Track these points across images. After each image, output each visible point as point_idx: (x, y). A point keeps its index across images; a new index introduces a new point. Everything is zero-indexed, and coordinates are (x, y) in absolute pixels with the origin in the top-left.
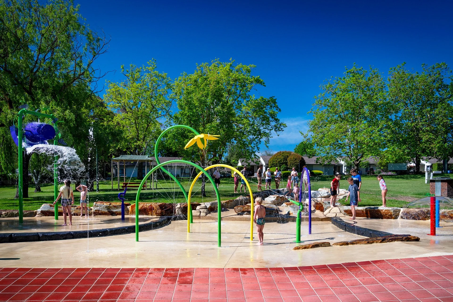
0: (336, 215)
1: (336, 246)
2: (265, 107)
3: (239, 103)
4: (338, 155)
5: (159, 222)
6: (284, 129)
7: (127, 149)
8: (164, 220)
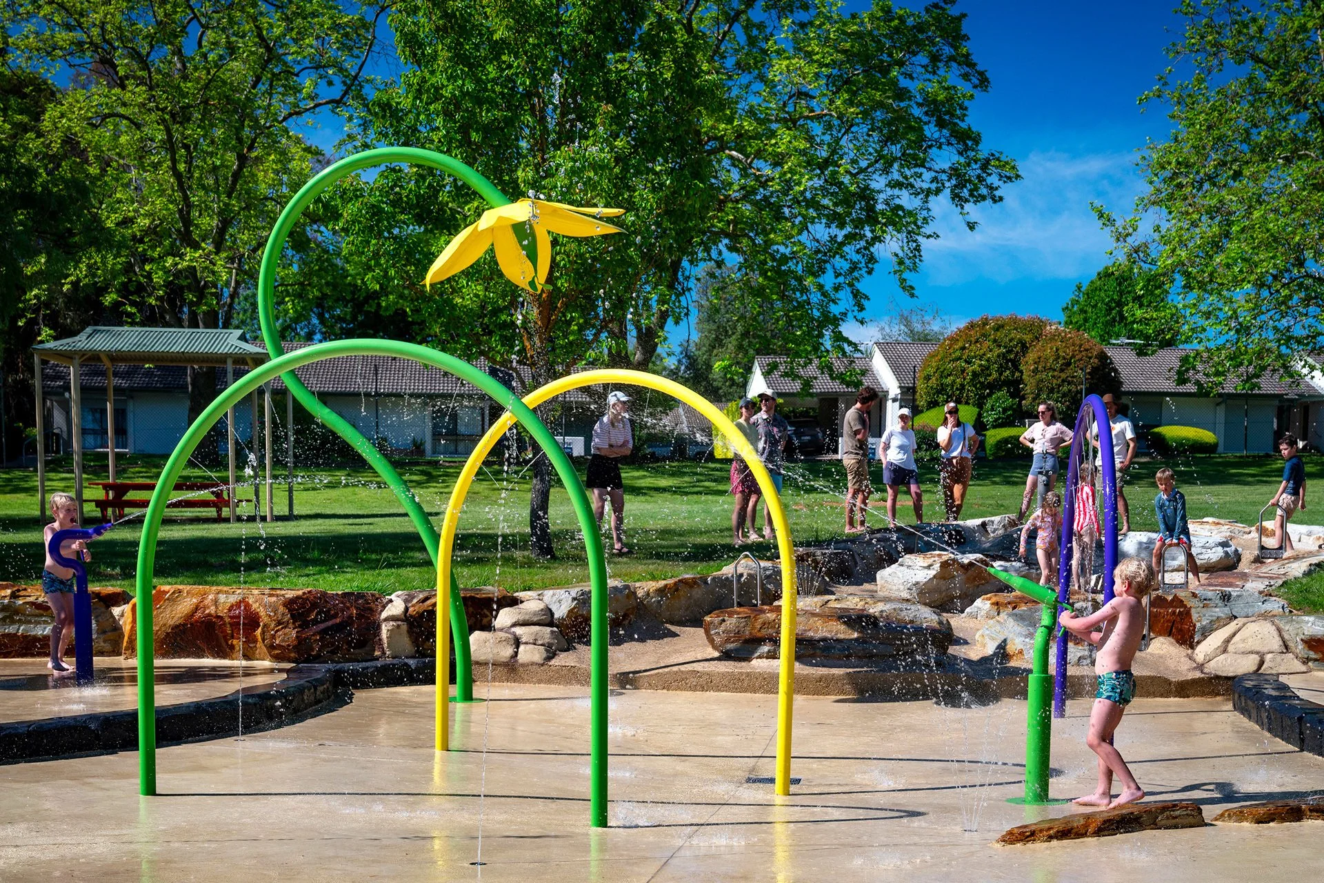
0: (1262, 663)
1: (1233, 825)
2: (901, 63)
3: (756, 36)
4: (1299, 342)
5: (280, 695)
6: (1004, 190)
7: (124, 291)
8: (315, 684)
